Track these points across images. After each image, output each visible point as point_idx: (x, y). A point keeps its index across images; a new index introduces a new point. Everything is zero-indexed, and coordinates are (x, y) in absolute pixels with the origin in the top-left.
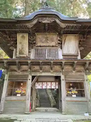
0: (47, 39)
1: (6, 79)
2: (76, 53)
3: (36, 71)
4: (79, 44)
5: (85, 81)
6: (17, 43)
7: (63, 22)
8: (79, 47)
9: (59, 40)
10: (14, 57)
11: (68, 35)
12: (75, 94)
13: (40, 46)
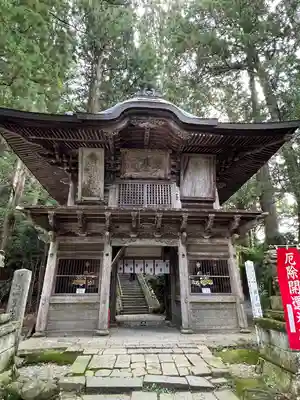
0: (146, 162)
1: (52, 254)
2: (210, 196)
3: (122, 236)
4: (217, 175)
5: (232, 258)
6: (77, 171)
7: (187, 130)
8: (218, 182)
9: (174, 167)
10: (70, 203)
11: (194, 155)
12: (208, 286)
13: (131, 178)
